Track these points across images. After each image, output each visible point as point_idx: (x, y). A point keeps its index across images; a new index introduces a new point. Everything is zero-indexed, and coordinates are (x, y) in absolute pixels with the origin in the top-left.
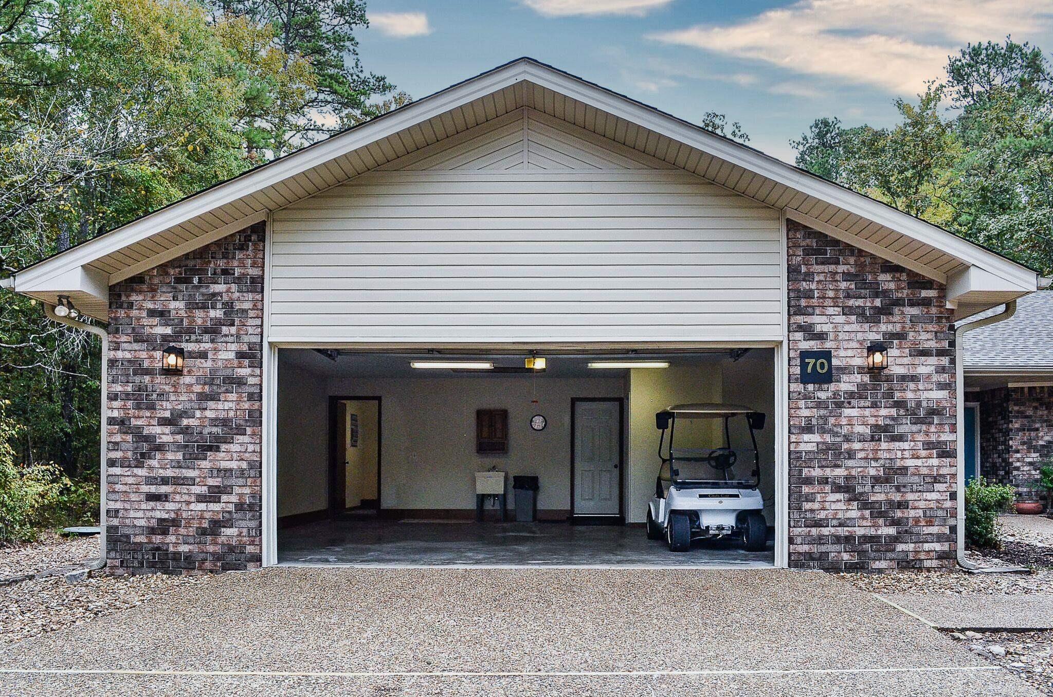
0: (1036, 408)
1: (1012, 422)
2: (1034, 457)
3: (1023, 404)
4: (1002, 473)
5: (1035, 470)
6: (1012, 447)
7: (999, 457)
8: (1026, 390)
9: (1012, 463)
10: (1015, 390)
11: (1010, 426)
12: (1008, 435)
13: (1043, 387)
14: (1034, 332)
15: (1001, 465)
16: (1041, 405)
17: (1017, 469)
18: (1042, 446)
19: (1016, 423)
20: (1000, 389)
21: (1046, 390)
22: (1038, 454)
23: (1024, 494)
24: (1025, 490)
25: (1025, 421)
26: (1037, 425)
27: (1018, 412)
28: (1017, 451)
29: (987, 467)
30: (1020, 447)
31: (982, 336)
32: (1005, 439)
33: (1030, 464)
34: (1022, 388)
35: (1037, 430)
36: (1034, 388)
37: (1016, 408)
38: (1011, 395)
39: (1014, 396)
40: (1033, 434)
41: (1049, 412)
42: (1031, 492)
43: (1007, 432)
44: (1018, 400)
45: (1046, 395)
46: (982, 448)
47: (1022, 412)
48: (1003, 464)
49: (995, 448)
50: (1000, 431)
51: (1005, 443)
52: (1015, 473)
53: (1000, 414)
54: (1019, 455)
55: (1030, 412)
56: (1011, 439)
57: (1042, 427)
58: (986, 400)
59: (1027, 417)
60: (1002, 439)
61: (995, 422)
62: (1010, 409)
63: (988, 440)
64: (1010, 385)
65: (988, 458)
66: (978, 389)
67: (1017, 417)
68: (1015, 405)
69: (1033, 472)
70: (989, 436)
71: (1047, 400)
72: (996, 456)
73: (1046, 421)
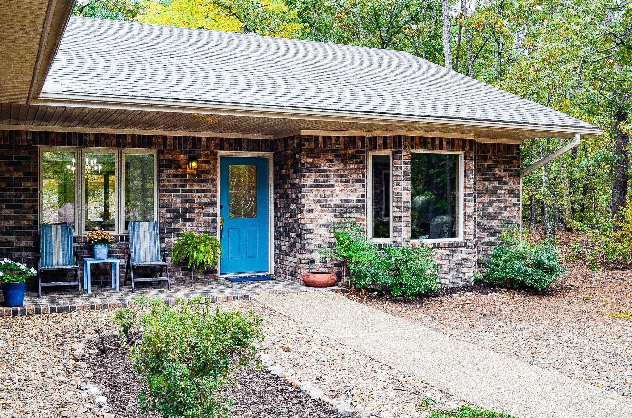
0: (331, 161)
1: (304, 176)
2: (328, 217)
3: (317, 156)
4: (294, 235)
5: (330, 232)
6: (304, 206)
7: (291, 217)
8: (320, 140)
9: (304, 226)
10: (309, 139)
11: (303, 181)
12: (301, 192)
13: (338, 137)
14: (332, 76)
15: (293, 227)
16: (337, 157)
17: (310, 231)
18: (338, 205)
19: (308, 177)
20: (293, 138)
21: (342, 140)
22: (333, 215)
23: (317, 261)
24: (318, 256)
25: (319, 176)
26: (332, 181)
27: (312, 165)
28: (310, 211)
29: (280, 227)
30: (314, 206)
31: (275, 75)
32: (298, 197)
33: (325, 225)
34: (316, 137)
35: (332, 186)
36: (329, 137)
37: (309, 160)
38: (304, 145)
39: (307, 146)
40: (327, 191)
41: (345, 166)
42: (324, 258)
43: (299, 188)
44: (311, 150)
45: (342, 147)
46: (276, 205)
47: (316, 166)
48: (295, 225)
49: (287, 206)
50: (293, 186)
51: (296, 201)
52: (308, 236)
53: (293, 166)
54: (311, 216)
55: (324, 165)
56: (304, 196)
57: (337, 182)
58: (280, 149)
59: (320, 171)
60: (294, 196)
61: (288, 176)
62: (302, 161)
63: (281, 196)
64: (303, 133)
65: (280, 217)
66: (271, 137)
67: (310, 171)
68: (308, 156)
69: (328, 235)
70: (281, 192)
71: (342, 152)
72: (288, 215)
73: (341, 176)
